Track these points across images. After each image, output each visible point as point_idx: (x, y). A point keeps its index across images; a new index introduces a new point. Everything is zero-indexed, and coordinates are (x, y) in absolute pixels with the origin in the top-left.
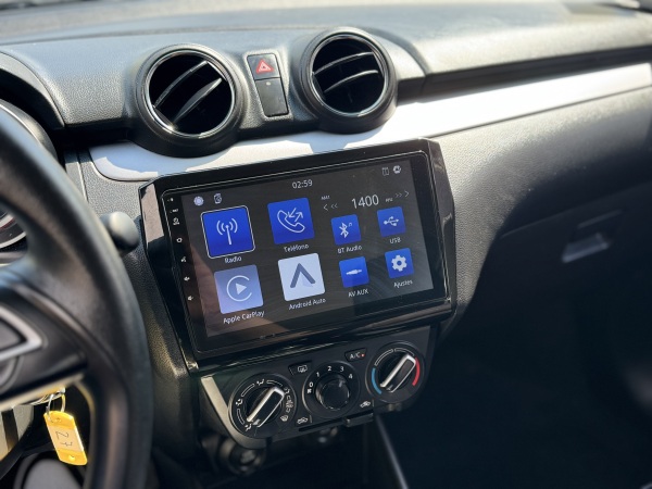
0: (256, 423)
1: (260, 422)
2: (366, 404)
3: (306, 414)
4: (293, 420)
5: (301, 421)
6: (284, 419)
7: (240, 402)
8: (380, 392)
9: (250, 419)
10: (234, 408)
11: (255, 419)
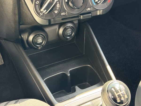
0: (44, 12)
1: (46, 12)
2: (89, 9)
3: (65, 11)
4: (59, 13)
5: (63, 14)
6: (56, 12)
7: (38, 2)
8: (95, 4)
9: (42, 10)
10: (35, 5)
11: (44, 10)
